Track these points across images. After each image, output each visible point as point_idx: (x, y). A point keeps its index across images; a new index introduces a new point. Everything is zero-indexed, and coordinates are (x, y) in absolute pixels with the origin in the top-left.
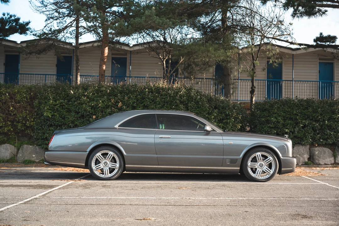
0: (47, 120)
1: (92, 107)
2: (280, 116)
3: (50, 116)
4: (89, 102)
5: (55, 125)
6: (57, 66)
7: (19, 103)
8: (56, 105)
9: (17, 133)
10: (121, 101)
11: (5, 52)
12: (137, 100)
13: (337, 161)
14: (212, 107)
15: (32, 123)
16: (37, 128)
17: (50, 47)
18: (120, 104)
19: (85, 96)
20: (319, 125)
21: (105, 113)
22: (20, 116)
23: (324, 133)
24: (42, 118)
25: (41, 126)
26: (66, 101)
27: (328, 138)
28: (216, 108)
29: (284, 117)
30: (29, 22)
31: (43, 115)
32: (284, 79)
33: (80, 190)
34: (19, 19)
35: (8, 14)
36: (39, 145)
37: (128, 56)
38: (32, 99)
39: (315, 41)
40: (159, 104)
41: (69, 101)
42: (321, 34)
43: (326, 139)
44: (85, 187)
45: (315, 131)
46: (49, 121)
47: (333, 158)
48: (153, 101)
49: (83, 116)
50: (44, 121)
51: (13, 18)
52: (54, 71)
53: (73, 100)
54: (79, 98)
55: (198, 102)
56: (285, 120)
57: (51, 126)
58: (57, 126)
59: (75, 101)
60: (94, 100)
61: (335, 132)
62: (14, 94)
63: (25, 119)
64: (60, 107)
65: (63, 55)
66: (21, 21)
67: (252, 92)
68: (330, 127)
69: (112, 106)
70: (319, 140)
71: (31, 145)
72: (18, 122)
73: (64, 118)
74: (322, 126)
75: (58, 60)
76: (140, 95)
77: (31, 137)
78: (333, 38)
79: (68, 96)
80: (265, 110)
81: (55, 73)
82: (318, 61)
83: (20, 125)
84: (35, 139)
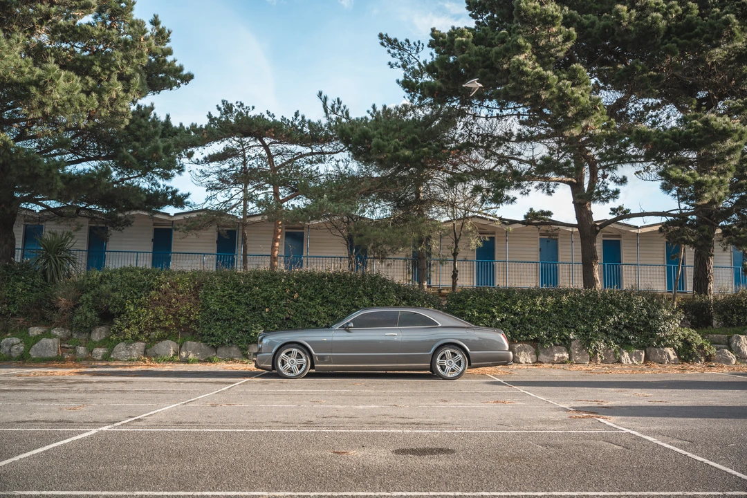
0: (214, 313)
1: (265, 299)
2: (475, 308)
3: (218, 309)
4: (261, 293)
5: (222, 319)
6: (217, 242)
7: (182, 293)
8: (224, 296)
9: (179, 328)
10: (297, 292)
11: (154, 225)
12: (316, 291)
13: (539, 360)
14: (400, 298)
15: (197, 317)
16: (202, 323)
17: (211, 222)
18: (296, 296)
19: (256, 286)
20: (519, 318)
21: (279, 305)
22: (183, 309)
23: (525, 328)
24: (208, 311)
25: (207, 320)
26: (235, 291)
27: (528, 333)
28: (404, 299)
29: (480, 309)
30: (189, 194)
31: (208, 308)
32: (497, 259)
33: (260, 385)
34: (176, 191)
35: (164, 186)
36: (204, 342)
37: (305, 231)
38: (197, 288)
39: (525, 217)
40: (340, 295)
41: (238, 292)
42: (531, 209)
43: (527, 335)
44: (263, 383)
45: (515, 325)
46: (217, 314)
47: (535, 356)
48: (333, 292)
49: (254, 309)
50: (211, 315)
51: (170, 190)
52: (213, 249)
53: (243, 290)
54: (249, 288)
55: (384, 293)
56: (480, 313)
57: (218, 320)
58: (225, 321)
59: (245, 292)
60: (267, 291)
61: (537, 326)
62: (176, 283)
63: (188, 311)
64: (228, 298)
65: (226, 229)
66: (179, 193)
67: (454, 276)
68: (530, 321)
69: (286, 298)
70: (519, 335)
71: (195, 341)
72: (181, 315)
73: (233, 311)
74: (521, 320)
75: (219, 235)
76: (318, 284)
77: (194, 332)
78: (549, 213)
79: (237, 286)
80: (461, 301)
81: (215, 252)
82: (539, 237)
83: (183, 318)
84: (200, 334)
